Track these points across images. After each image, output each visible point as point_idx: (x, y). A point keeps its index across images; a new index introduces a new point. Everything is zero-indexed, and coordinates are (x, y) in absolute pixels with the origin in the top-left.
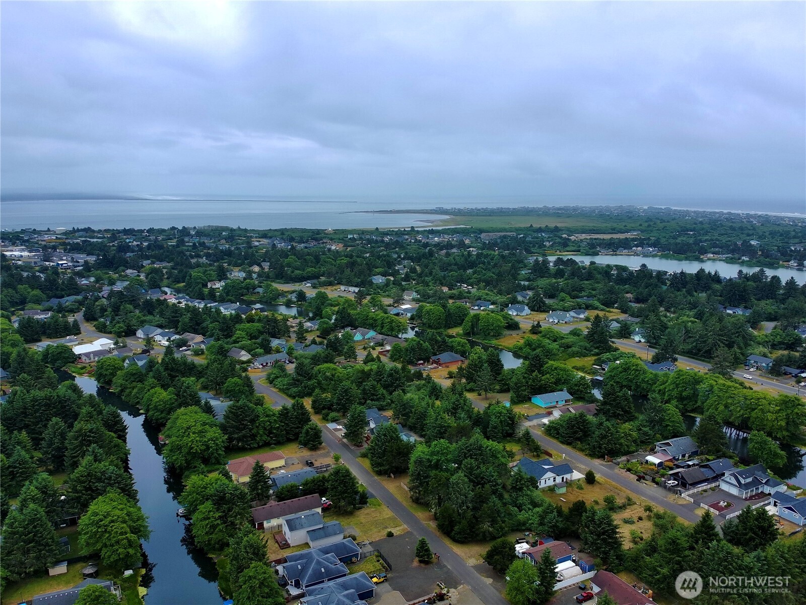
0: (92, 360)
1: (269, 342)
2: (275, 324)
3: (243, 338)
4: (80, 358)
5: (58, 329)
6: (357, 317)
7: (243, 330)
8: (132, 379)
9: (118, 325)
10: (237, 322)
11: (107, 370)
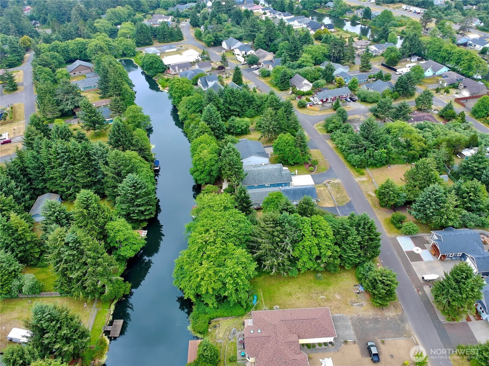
0: (177, 72)
1: (332, 70)
2: (341, 49)
3: (308, 62)
4: (169, 68)
5: (165, 35)
6: (428, 46)
7: (309, 52)
8: (193, 109)
9: (208, 35)
10: (305, 43)
11: (176, 92)
